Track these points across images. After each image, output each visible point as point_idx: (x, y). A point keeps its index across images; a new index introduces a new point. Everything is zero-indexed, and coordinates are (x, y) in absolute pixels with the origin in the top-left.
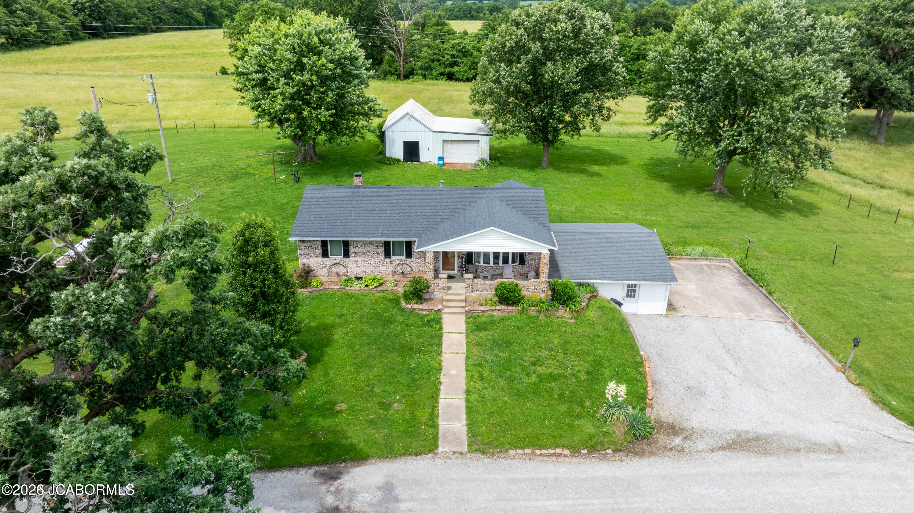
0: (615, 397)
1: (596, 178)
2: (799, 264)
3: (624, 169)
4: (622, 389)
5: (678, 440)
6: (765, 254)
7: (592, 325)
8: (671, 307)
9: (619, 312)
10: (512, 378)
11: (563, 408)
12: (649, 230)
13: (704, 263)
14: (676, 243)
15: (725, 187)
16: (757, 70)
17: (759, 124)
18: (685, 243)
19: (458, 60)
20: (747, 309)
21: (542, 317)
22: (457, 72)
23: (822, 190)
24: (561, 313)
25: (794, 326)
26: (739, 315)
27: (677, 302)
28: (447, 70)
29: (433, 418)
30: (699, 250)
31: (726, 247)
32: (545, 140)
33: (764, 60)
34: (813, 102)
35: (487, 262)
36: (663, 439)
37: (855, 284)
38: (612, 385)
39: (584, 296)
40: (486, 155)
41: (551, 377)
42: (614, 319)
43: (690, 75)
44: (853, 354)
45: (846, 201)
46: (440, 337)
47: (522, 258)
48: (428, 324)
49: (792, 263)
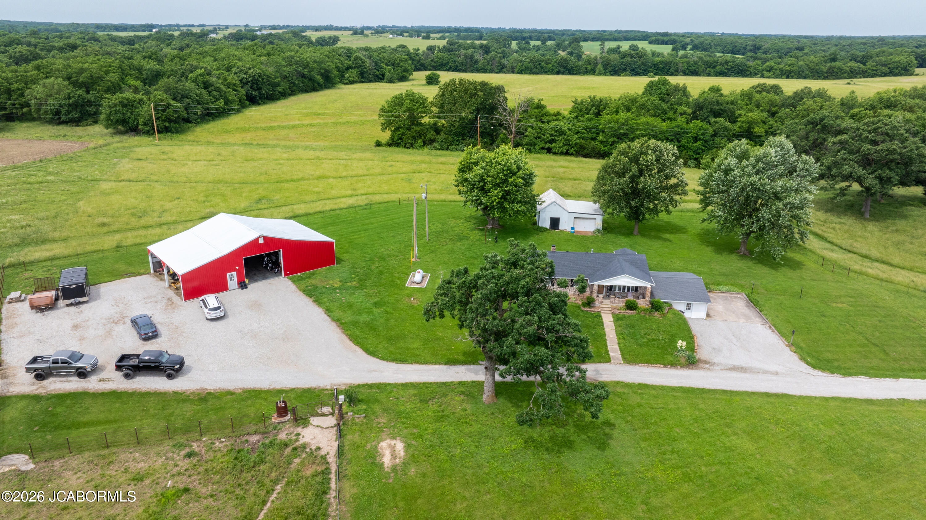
0: (681, 347)
1: (668, 243)
2: (781, 298)
3: (684, 236)
4: (684, 344)
5: (707, 366)
6: (763, 291)
7: (670, 320)
8: (708, 315)
9: (683, 316)
10: (637, 339)
11: (659, 351)
12: (698, 277)
13: (728, 295)
14: (714, 284)
15: (747, 250)
16: (761, 188)
17: (763, 217)
18: (719, 284)
19: (556, 138)
20: (747, 318)
21: (647, 316)
22: (554, 147)
23: (809, 253)
24: (656, 314)
25: (770, 327)
26: (742, 320)
27: (712, 313)
28: (548, 145)
29: (607, 352)
30: (726, 288)
31: (742, 287)
32: (637, 219)
33: (765, 184)
34: (794, 207)
35: (619, 290)
36: (701, 365)
37: (809, 308)
38: (680, 341)
39: (666, 308)
40: (600, 227)
41: (653, 340)
42: (680, 318)
43: (724, 188)
44: (792, 338)
45: (821, 260)
46: (603, 322)
47: (636, 289)
48: (596, 317)
49: (778, 297)
